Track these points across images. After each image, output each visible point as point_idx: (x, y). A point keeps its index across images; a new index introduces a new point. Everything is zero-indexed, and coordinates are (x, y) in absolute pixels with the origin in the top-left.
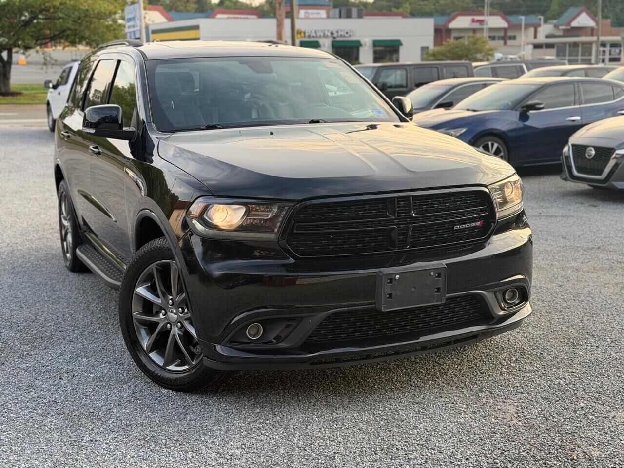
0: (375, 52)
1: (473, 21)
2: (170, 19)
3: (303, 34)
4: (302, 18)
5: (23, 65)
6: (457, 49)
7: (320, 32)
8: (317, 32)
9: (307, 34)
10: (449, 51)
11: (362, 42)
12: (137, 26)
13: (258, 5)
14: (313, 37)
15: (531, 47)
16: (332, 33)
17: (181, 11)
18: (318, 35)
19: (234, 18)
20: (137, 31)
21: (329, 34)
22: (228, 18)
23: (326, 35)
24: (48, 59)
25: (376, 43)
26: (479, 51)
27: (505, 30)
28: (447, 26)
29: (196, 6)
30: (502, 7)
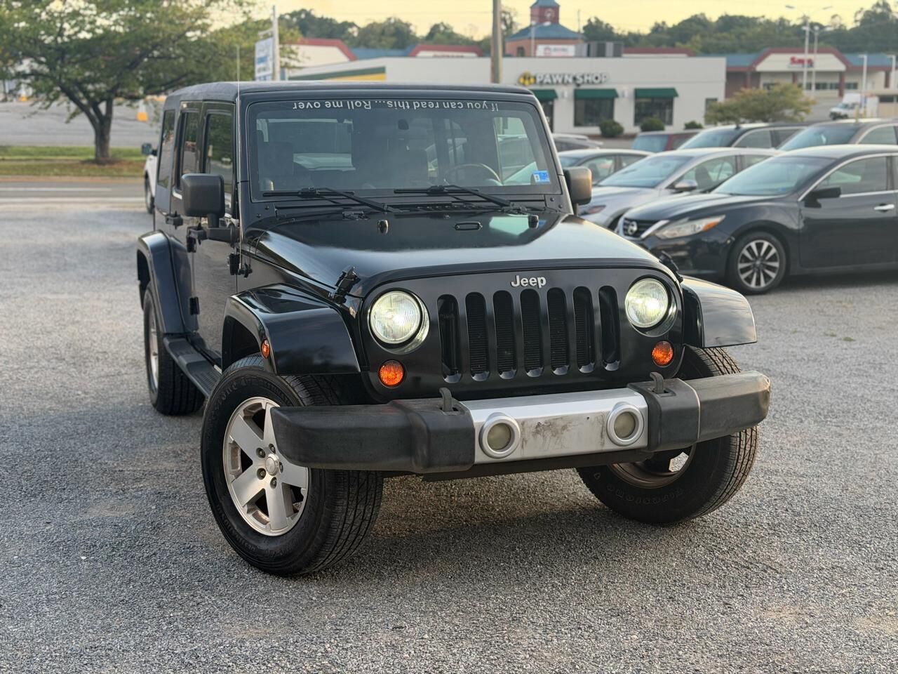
0: (637, 107)
1: (793, 61)
2: (352, 58)
3: (532, 80)
4: (540, 57)
5: (143, 121)
6: (756, 103)
7: (558, 77)
8: (553, 77)
9: (538, 80)
10: (743, 106)
11: (619, 91)
12: (268, 69)
13: (481, 38)
14: (548, 83)
15: (876, 100)
16: (575, 79)
17: (374, 47)
18: (555, 81)
19: (443, 57)
20: (268, 75)
21: (571, 80)
22: (435, 57)
23: (565, 81)
25: (639, 94)
26: (789, 105)
27: (841, 74)
28: (754, 68)
29: (393, 40)
30: (838, 41)
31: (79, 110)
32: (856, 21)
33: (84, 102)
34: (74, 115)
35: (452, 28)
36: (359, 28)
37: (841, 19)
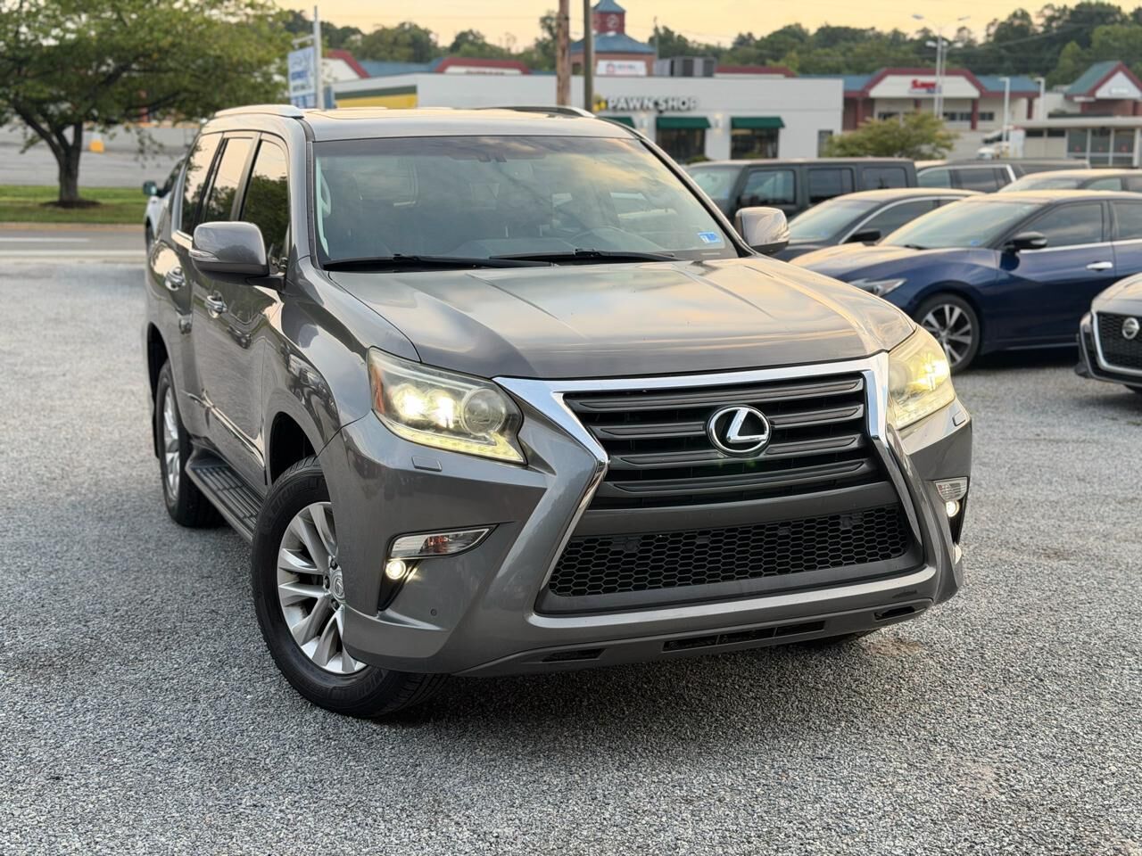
0: (734, 139)
1: (915, 84)
2: (363, 75)
3: (603, 105)
4: (602, 76)
5: (99, 152)
6: (886, 136)
7: (635, 101)
8: (629, 101)
9: (611, 105)
10: (870, 140)
11: (712, 121)
12: (310, 87)
13: (521, 50)
14: (622, 109)
15: (1021, 134)
16: (656, 104)
17: (382, 60)
18: (631, 106)
19: (479, 73)
20: (309, 95)
21: (651, 105)
22: (468, 73)
23: (645, 106)
24: (147, 142)
25: (735, 123)
26: (927, 140)
27: (974, 102)
28: (868, 94)
29: (411, 51)
30: (969, 60)
31: (38, 138)
32: (988, 35)
33: (45, 126)
34: (31, 143)
35: (483, 37)
36: (364, 36)
37: (970, 32)
